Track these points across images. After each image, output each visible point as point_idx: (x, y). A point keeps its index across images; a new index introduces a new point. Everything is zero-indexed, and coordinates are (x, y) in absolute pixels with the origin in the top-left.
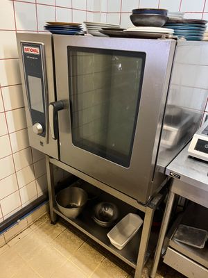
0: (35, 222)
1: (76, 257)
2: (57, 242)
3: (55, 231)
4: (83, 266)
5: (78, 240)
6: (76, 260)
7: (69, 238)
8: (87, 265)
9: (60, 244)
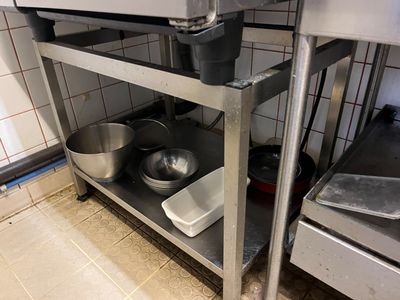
0: (48, 197)
1: (109, 256)
2: (79, 229)
3: (80, 213)
4: (120, 275)
5: (122, 228)
6: (108, 262)
7: (105, 223)
8: (128, 273)
9: (85, 234)
